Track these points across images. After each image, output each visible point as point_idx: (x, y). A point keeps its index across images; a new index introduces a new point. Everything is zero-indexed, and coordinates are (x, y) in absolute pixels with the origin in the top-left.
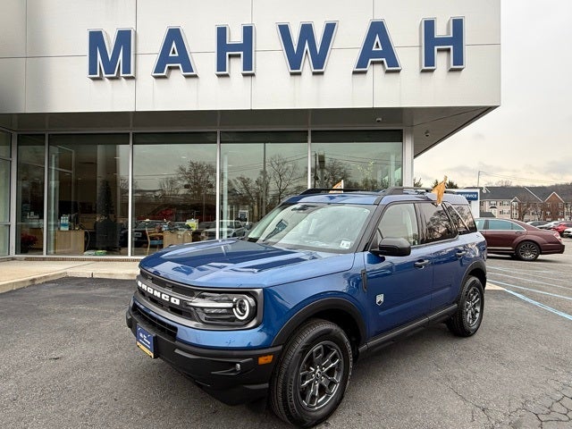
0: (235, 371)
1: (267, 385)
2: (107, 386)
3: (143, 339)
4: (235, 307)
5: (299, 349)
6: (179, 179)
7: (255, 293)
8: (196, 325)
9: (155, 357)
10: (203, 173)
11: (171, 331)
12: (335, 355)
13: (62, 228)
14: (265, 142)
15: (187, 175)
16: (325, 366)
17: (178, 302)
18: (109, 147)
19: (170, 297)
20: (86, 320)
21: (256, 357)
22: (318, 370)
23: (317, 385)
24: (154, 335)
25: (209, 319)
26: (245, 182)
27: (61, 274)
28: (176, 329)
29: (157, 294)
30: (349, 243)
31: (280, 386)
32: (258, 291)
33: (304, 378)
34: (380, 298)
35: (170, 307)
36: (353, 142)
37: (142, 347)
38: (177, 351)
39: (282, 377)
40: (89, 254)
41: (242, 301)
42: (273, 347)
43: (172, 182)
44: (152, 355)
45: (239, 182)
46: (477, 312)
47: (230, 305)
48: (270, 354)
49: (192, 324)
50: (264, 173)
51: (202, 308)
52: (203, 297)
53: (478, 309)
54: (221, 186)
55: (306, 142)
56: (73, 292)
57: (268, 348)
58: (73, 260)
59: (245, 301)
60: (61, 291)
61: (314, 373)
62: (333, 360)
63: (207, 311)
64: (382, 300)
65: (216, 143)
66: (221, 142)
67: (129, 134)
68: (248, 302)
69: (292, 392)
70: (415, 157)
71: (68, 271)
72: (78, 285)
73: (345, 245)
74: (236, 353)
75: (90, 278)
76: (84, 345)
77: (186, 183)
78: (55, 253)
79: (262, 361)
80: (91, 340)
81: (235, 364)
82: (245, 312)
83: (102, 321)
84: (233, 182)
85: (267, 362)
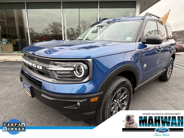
0: (77, 106)
1: (94, 112)
2: (14, 107)
3: (26, 87)
4: (75, 70)
5: (111, 92)
6: (49, 29)
7: (88, 61)
8: (53, 81)
9: (33, 97)
10: (57, 26)
11: (39, 84)
12: (126, 93)
13: (3, 43)
14: (79, 8)
15: (52, 27)
16: (121, 99)
17: (41, 68)
18: (19, 10)
19: (37, 65)
20: (11, 77)
21: (89, 98)
22: (118, 101)
23: (117, 108)
24: (30, 86)
25: (60, 77)
26: (72, 29)
27: (3, 60)
28: (41, 83)
29: (30, 64)
30: (131, 38)
31: (101, 111)
32: (90, 60)
33: (112, 106)
34: (145, 65)
35: (37, 71)
36: (115, 8)
37: (26, 91)
38: (42, 95)
39: (102, 107)
40: (15, 53)
41: (79, 67)
42: (98, 92)
43: (47, 30)
44: (31, 96)
45: (70, 30)
46: (170, 72)
47: (72, 69)
48: (96, 96)
49: (51, 80)
50: (79, 26)
51: (56, 71)
52: (56, 65)
53: (171, 70)
54: (64, 31)
55: (97, 8)
56: (8, 66)
57: (95, 93)
58: (9, 55)
59: (82, 66)
60: (3, 66)
61: (116, 103)
62: (124, 95)
63: (59, 72)
64: (146, 66)
65: (61, 8)
66: (63, 8)
67: (24, 3)
68: (83, 67)
69: (107, 114)
70: (140, 13)
71: (6, 59)
72: (10, 64)
73: (129, 39)
74: (77, 96)
75: (15, 61)
76: (7, 88)
77: (52, 30)
78: (2, 53)
79: (92, 100)
80: (11, 86)
81: (76, 103)
82: (81, 73)
83: (17, 77)
84: (68, 30)
85: (95, 100)
